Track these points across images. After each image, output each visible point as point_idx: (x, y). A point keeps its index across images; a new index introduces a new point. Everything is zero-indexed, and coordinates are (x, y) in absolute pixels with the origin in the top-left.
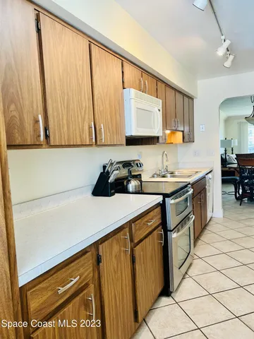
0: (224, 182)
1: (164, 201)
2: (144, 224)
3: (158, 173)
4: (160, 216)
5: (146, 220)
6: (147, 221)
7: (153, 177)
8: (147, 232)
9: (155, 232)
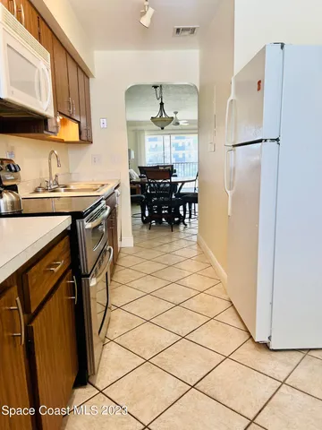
0: (134, 202)
1: (74, 225)
2: (45, 272)
3: (44, 185)
4: (67, 254)
5: (47, 263)
6: (51, 266)
7: (36, 191)
8: (51, 286)
9: (63, 282)
